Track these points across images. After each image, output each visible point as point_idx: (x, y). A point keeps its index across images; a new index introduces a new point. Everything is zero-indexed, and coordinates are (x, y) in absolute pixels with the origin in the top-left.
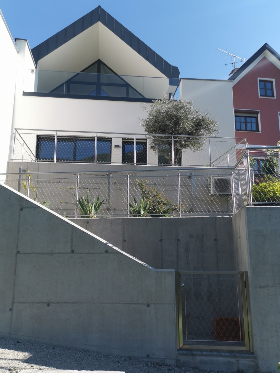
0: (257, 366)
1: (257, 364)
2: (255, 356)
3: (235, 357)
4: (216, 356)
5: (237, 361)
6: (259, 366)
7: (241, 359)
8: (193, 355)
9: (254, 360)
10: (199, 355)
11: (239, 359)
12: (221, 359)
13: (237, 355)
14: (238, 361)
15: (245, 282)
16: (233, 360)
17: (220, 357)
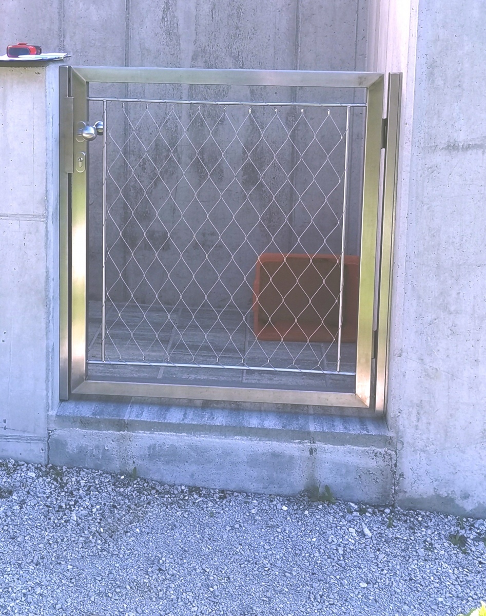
0: (394, 474)
1: (396, 466)
2: (391, 434)
3: (304, 435)
4: (222, 431)
5: (307, 454)
6: (402, 475)
7: (329, 447)
8: (122, 425)
9: (382, 451)
10: (149, 426)
11: (318, 445)
12: (241, 444)
13: (312, 427)
14: (311, 452)
15: (385, 122)
16: (292, 448)
17: (238, 437)
